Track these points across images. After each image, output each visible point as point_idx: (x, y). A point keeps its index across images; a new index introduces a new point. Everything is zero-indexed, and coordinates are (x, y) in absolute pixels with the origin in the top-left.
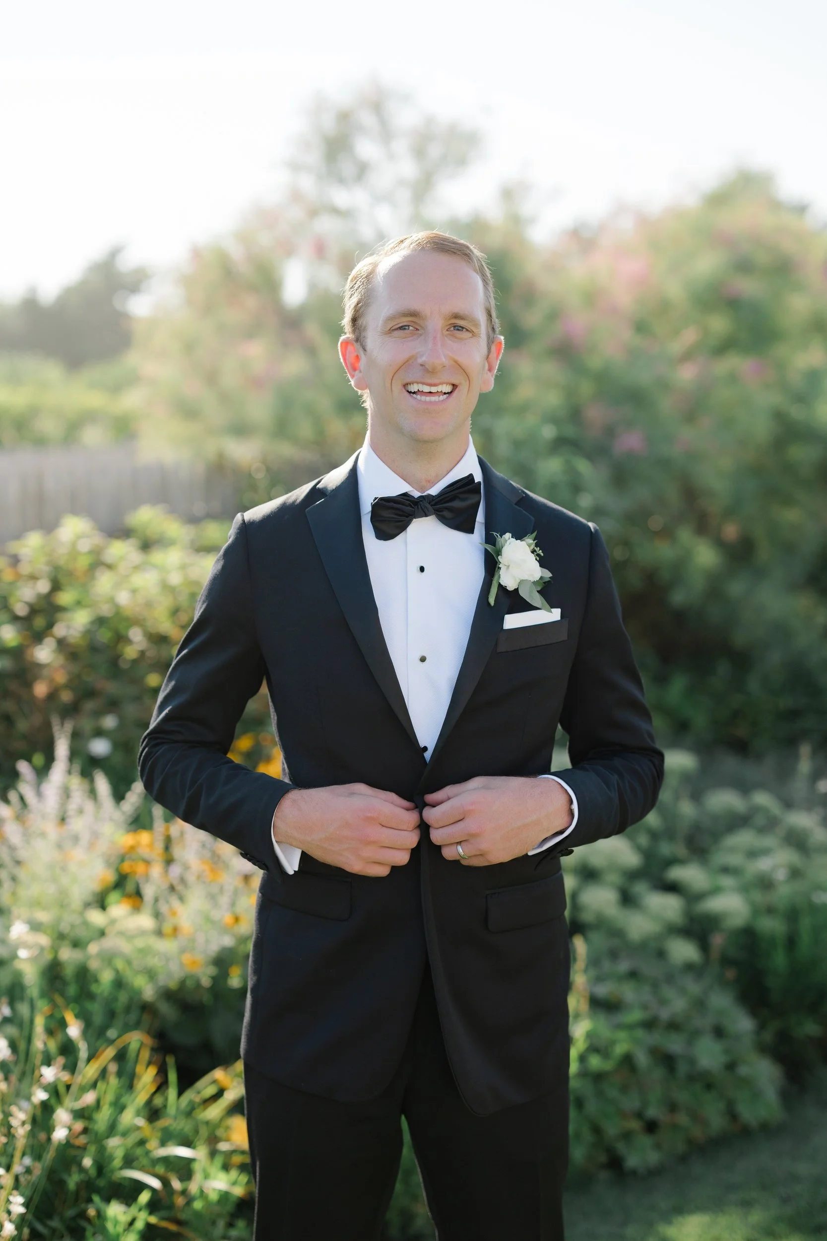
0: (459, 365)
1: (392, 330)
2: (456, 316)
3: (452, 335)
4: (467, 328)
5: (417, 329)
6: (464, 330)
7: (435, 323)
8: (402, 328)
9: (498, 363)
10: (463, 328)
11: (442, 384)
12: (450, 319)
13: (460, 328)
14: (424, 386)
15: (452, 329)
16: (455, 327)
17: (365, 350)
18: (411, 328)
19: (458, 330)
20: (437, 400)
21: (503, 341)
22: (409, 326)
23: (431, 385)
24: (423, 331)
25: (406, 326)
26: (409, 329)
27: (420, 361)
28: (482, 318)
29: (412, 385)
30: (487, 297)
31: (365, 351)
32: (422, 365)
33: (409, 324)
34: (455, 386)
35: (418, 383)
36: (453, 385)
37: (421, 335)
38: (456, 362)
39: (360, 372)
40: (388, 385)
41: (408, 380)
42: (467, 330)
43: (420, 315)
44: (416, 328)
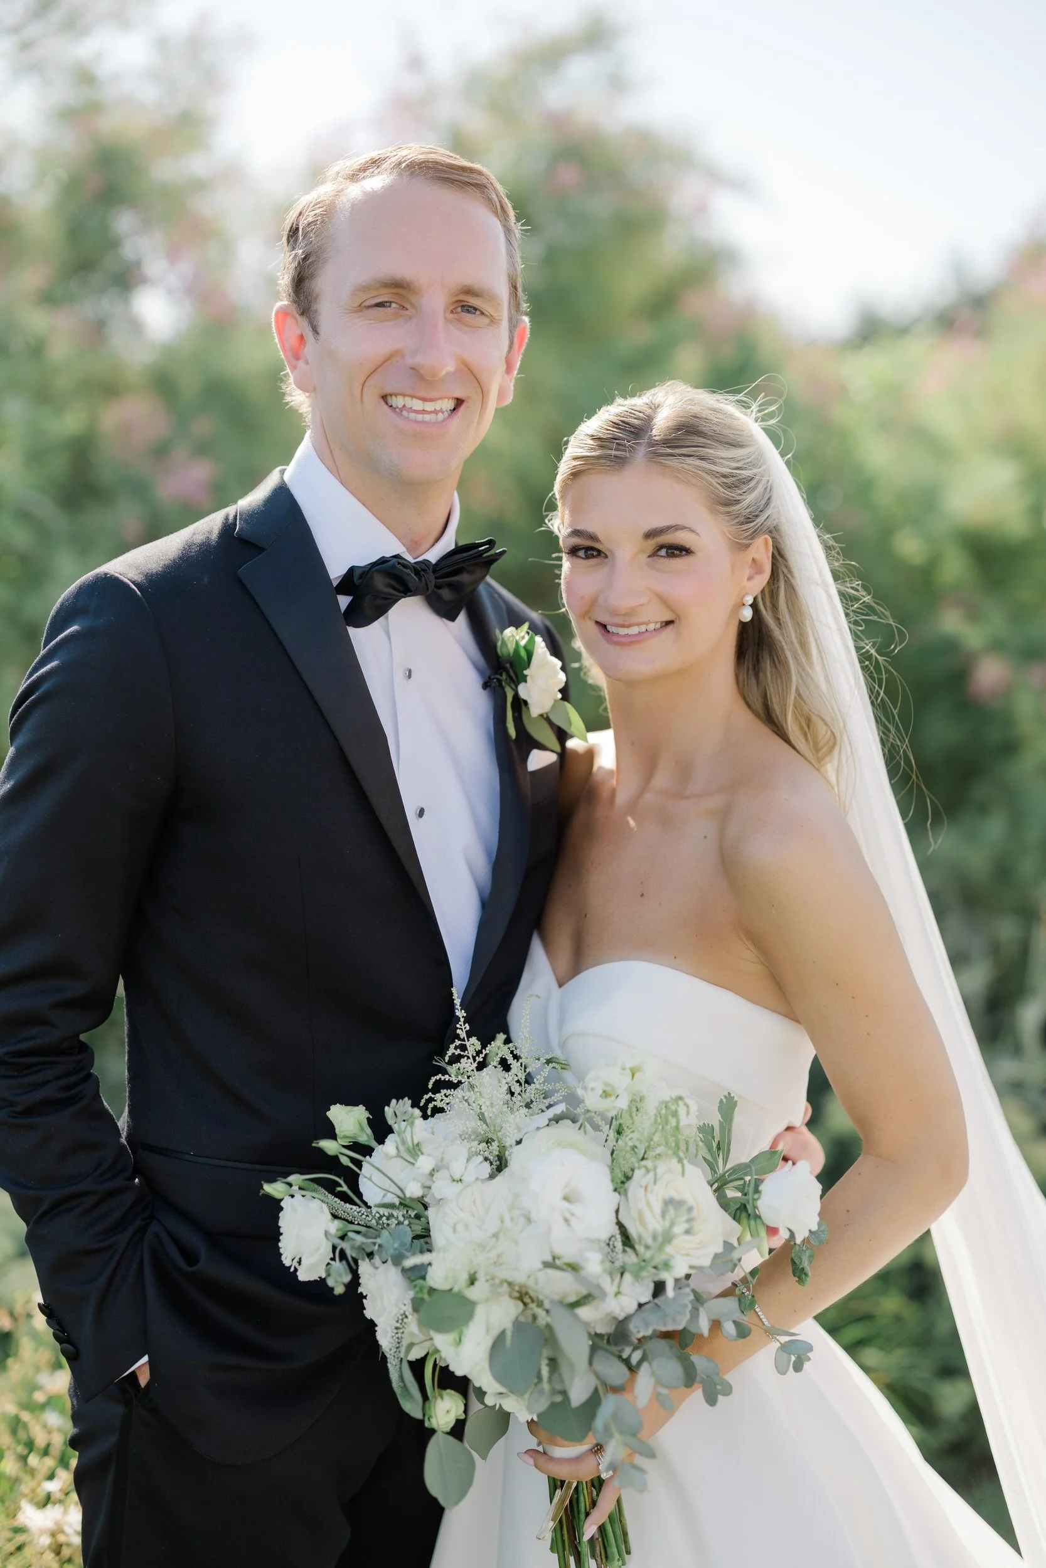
0: (469, 369)
1: (362, 308)
2: (469, 291)
3: (459, 320)
4: (482, 310)
5: (404, 308)
6: (478, 312)
7: (436, 302)
8: (380, 305)
9: (520, 359)
10: (476, 309)
11: (441, 398)
12: (457, 295)
13: (472, 309)
14: (414, 399)
15: (459, 309)
16: (463, 306)
17: (315, 331)
18: (394, 305)
19: (468, 312)
20: (433, 420)
21: (528, 324)
22: (391, 302)
23: (424, 400)
24: (414, 312)
25: (387, 302)
26: (390, 306)
27: (410, 361)
28: (503, 291)
29: (394, 397)
30: (510, 256)
31: (318, 334)
32: (412, 368)
33: (391, 300)
34: (459, 402)
35: (404, 395)
36: (458, 399)
37: (410, 317)
38: (465, 364)
39: (307, 363)
40: (357, 393)
41: (388, 390)
42: (482, 313)
43: (411, 285)
44: (401, 305)
